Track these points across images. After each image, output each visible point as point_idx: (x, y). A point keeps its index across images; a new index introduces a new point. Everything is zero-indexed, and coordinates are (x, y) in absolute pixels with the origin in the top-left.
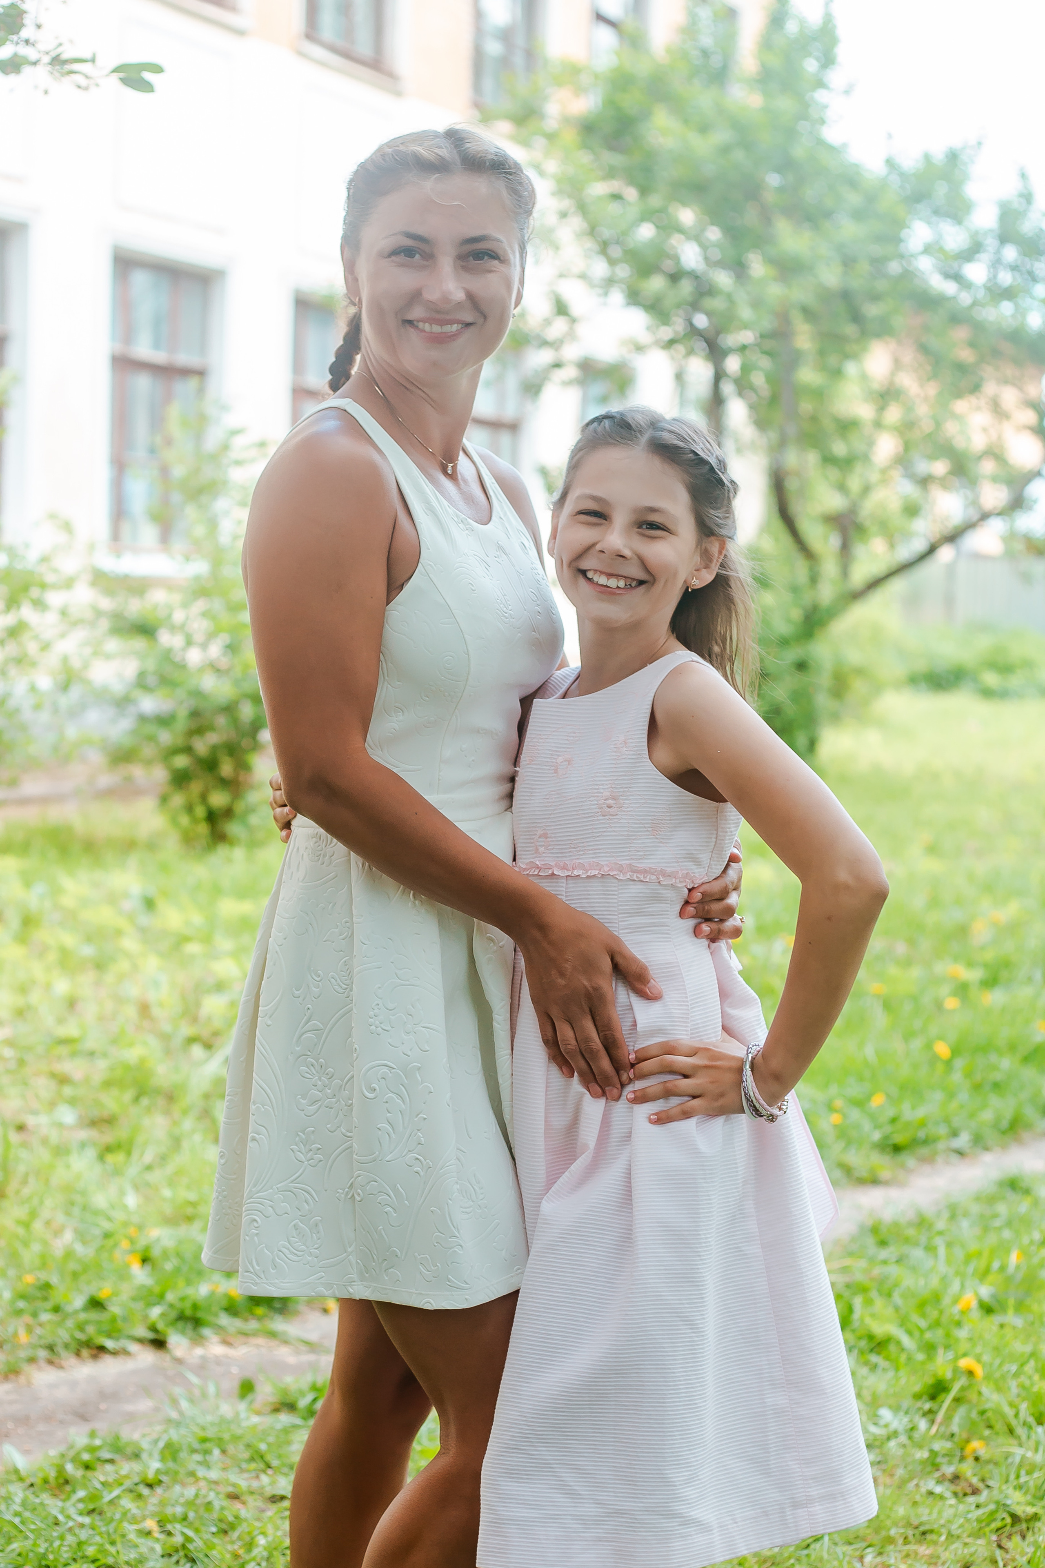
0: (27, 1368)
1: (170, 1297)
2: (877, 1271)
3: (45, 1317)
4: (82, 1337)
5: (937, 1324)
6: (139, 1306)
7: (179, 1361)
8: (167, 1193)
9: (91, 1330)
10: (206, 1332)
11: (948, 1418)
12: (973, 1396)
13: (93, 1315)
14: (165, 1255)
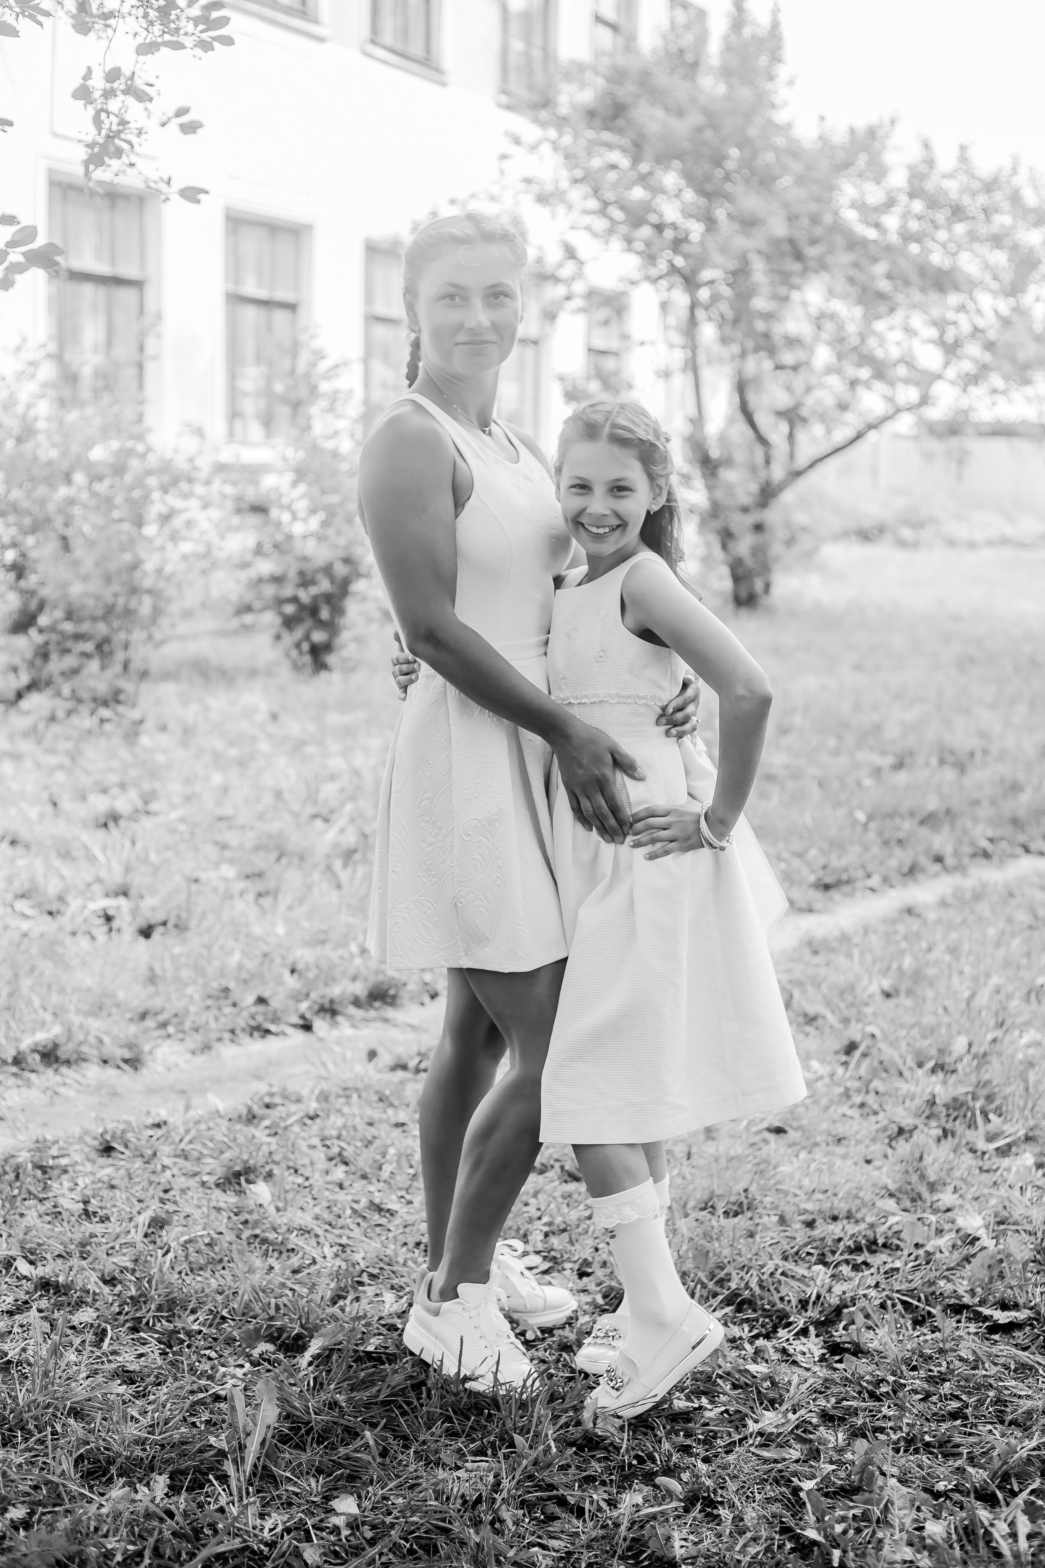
0: (216, 1045)
1: (314, 995)
2: (811, 971)
3: (228, 1010)
4: (254, 1023)
5: (852, 1005)
6: (291, 1003)
7: (321, 1040)
8: (306, 924)
9: (260, 1019)
10: (339, 1019)
11: (858, 1065)
12: (874, 1051)
13: (261, 1008)
14: (308, 968)
